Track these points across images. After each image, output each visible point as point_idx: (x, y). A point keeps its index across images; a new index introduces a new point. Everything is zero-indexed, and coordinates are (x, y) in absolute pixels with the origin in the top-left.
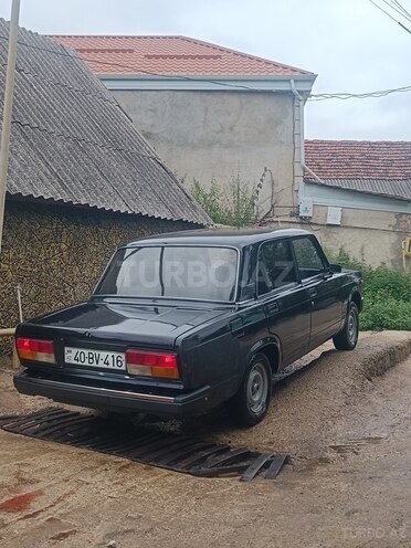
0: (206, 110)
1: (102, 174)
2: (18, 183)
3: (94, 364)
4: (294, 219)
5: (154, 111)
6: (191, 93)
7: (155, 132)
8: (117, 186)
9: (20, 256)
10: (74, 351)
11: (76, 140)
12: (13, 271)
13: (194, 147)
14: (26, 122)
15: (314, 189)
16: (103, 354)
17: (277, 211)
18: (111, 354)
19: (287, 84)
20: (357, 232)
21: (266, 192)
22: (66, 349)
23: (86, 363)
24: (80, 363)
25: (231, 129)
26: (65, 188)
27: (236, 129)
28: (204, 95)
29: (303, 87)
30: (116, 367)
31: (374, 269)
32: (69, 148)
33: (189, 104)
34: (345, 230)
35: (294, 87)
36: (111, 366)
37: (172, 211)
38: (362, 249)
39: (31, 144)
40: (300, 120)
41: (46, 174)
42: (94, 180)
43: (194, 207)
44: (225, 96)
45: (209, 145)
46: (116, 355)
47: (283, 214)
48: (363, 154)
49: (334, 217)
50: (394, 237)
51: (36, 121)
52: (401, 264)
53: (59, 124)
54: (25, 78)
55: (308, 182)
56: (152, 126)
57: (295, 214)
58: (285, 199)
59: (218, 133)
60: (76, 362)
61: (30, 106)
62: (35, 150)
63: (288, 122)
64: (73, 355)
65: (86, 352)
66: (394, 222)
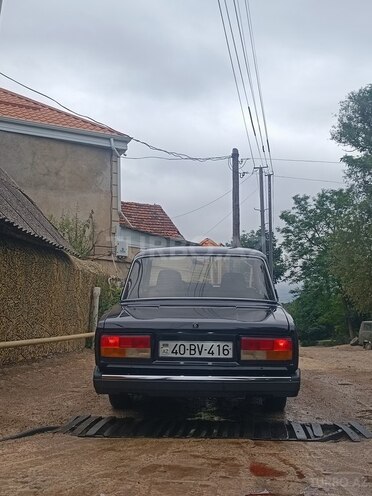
0: (34, 154)
1: (2, 197)
3: (197, 355)
4: (111, 258)
6: (20, 137)
10: (172, 344)
16: (207, 345)
17: (97, 250)
18: (216, 344)
19: (107, 142)
21: (88, 232)
22: (161, 343)
23: (187, 355)
24: (178, 355)
25: (57, 174)
27: (61, 174)
28: (33, 140)
29: (120, 146)
30: (222, 356)
33: (18, 146)
35: (114, 145)
36: (216, 356)
40: (117, 173)
44: (52, 144)
46: (222, 344)
55: (124, 227)
57: (112, 254)
58: (104, 241)
59: (44, 175)
60: (174, 355)
63: (107, 174)
64: (170, 349)
65: (187, 344)
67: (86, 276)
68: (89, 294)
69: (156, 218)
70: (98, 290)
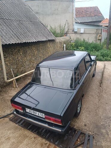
0: (51, 5)
1: (28, 31)
2: (5, 40)
4: (73, 32)
5: (38, 6)
7: (39, 12)
8: (32, 34)
9: (10, 59)
10: (29, 110)
11: (20, 21)
12: (9, 63)
13: (49, 15)
14: (5, 18)
15: (78, 24)
16: (37, 113)
17: (69, 30)
18: (40, 113)
20: (87, 34)
21: (67, 26)
23: (33, 113)
24: (31, 113)
25: (57, 10)
26: (19, 38)
27: (59, 9)
30: (42, 117)
31: (91, 43)
32: (18, 24)
34: (85, 34)
36: (40, 116)
37: (46, 37)
38: (88, 39)
39: (7, 25)
41: (13, 35)
42: (26, 33)
43: (51, 35)
45: (52, 14)
47: (71, 31)
48: (85, 10)
49: (82, 31)
50: (95, 35)
51: (7, 17)
52: (97, 41)
53: (14, 17)
54: (2, 2)
56: (38, 10)
57: (73, 31)
58: (71, 28)
59: (54, 11)
60: (29, 112)
61: (5, 12)
62: (9, 27)
65: (32, 111)
66: (96, 31)
67: (60, 43)
68: (63, 46)
69: (96, 11)
70: (65, 45)
